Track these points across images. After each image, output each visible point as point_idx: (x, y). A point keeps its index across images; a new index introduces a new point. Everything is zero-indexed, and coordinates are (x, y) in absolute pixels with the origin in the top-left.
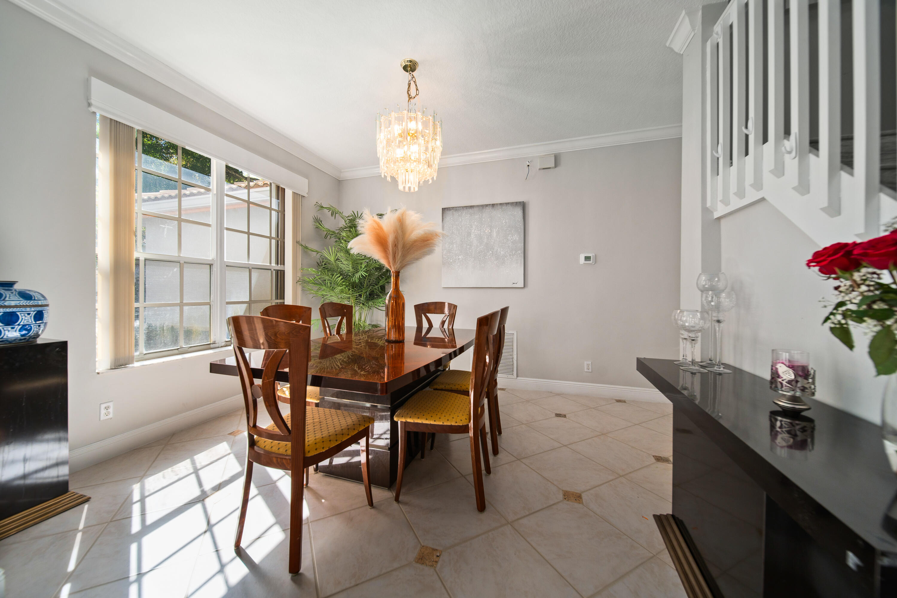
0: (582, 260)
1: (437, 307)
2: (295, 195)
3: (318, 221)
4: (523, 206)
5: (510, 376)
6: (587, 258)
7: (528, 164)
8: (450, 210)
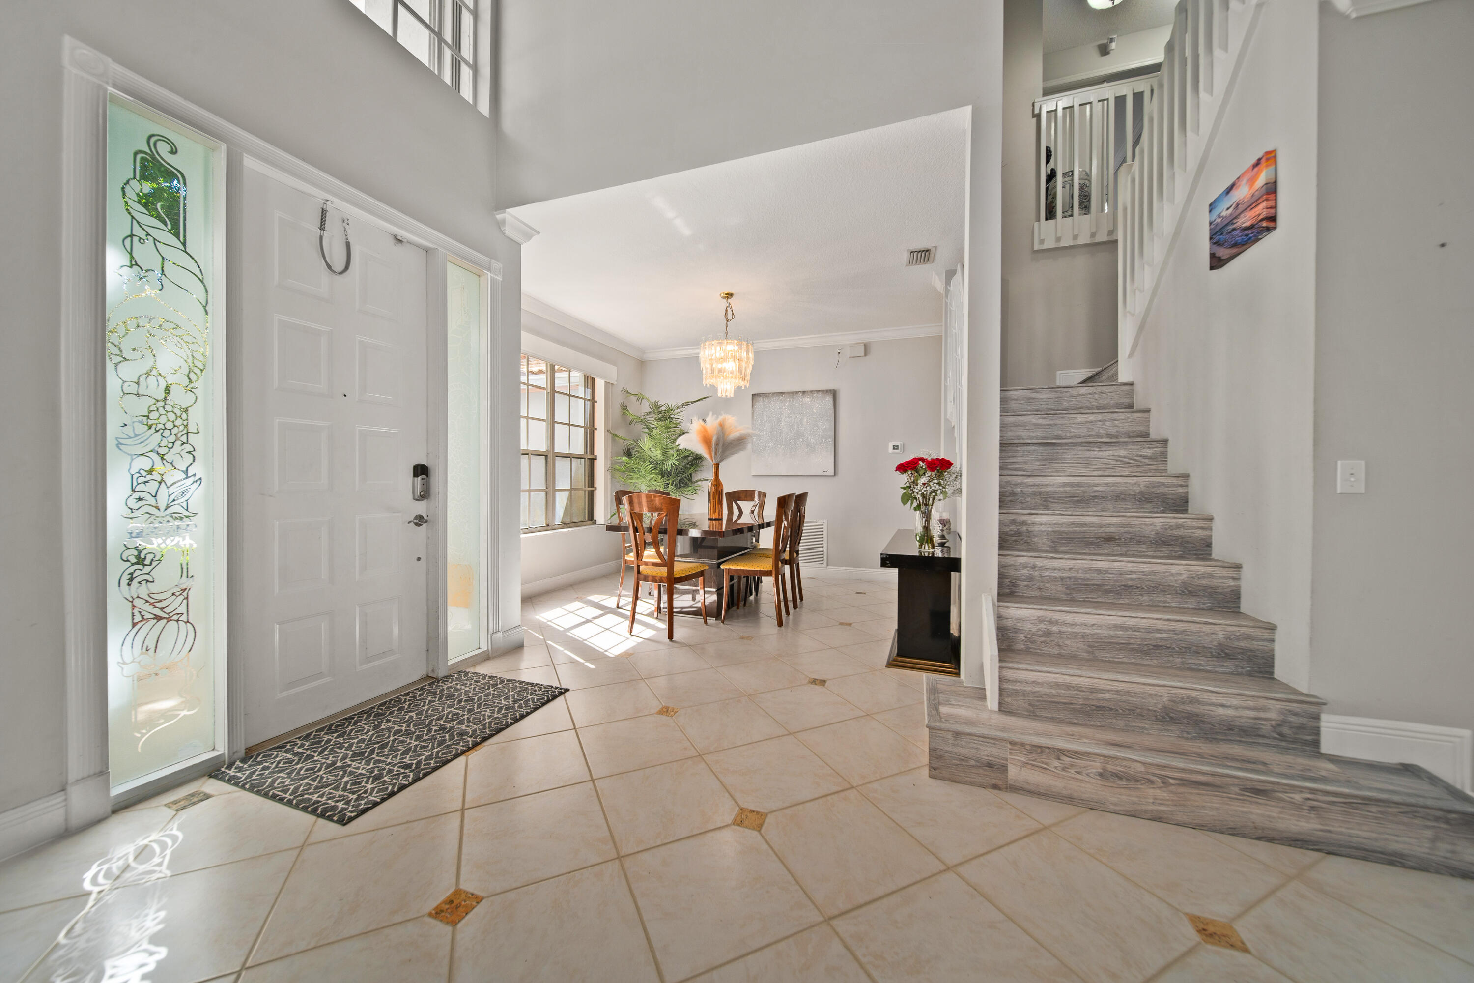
0: (891, 449)
1: (747, 495)
2: (608, 385)
3: (624, 408)
4: (834, 394)
5: (820, 565)
6: (895, 447)
7: (839, 351)
8: (760, 396)
